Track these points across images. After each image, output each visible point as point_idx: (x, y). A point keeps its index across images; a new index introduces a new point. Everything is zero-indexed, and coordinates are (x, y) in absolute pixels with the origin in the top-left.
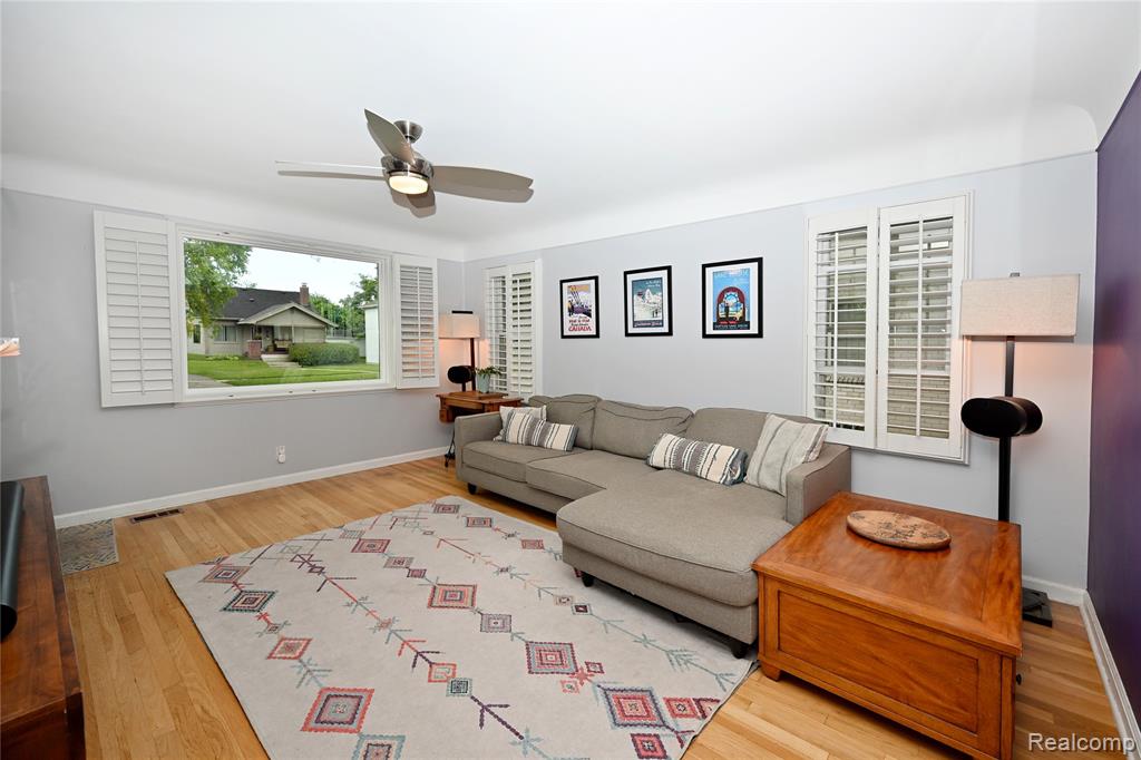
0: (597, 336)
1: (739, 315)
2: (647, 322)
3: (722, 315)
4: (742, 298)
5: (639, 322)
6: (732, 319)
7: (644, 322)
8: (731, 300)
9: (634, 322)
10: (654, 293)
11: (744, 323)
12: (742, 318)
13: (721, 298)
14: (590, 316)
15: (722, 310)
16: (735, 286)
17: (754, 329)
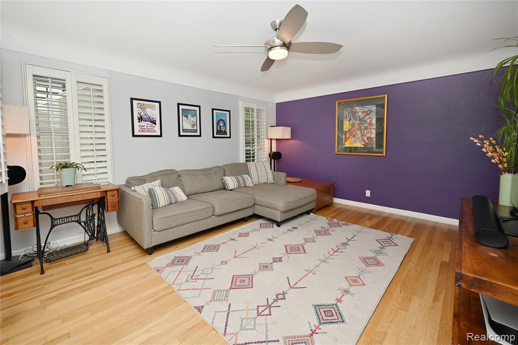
0: (161, 136)
1: (224, 130)
2: (190, 130)
3: (219, 129)
4: (225, 125)
5: (186, 130)
6: (222, 131)
7: (188, 130)
8: (222, 124)
9: (183, 130)
10: (192, 117)
11: (225, 133)
12: (225, 131)
13: (218, 123)
14: (155, 124)
15: (219, 127)
16: (223, 119)
17: (228, 135)
